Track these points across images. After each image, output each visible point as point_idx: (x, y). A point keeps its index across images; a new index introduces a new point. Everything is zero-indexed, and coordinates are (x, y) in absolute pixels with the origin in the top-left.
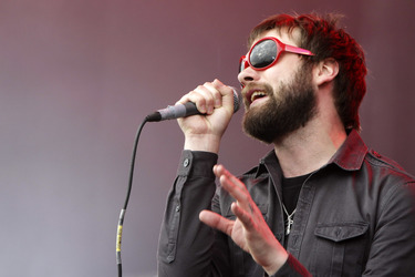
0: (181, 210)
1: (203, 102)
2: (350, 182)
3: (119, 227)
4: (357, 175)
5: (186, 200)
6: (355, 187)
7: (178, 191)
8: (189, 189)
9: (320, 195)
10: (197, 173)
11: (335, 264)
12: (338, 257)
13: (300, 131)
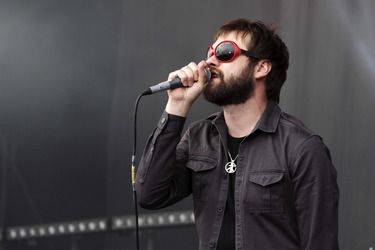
0: (154, 151)
1: (186, 80)
2: (270, 140)
3: (133, 168)
4: (274, 135)
5: (158, 145)
6: (273, 143)
7: (155, 138)
8: (161, 138)
9: (251, 151)
10: (168, 129)
11: (265, 200)
12: (267, 196)
13: (240, 106)
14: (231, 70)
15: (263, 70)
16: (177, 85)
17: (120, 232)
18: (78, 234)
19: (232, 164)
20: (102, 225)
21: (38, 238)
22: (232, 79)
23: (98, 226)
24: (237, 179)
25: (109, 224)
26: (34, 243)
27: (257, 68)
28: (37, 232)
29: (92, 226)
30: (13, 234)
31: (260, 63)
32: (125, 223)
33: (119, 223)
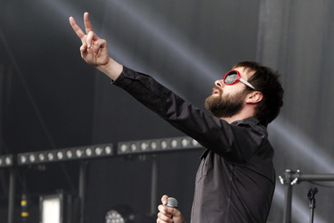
17: (125, 156)
18: (85, 159)
20: (108, 150)
21: (47, 163)
23: (104, 151)
25: (115, 149)
26: (44, 168)
27: (250, 95)
28: (46, 157)
29: (98, 151)
30: (23, 160)
31: (254, 93)
32: (130, 148)
33: (124, 148)
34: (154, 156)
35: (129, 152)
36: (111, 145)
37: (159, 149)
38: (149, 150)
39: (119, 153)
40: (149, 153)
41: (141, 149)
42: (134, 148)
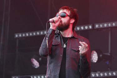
14: (65, 20)
15: (72, 21)
16: (53, 22)
17: (98, 29)
19: (65, 45)
20: (90, 27)
22: (65, 23)
23: (89, 28)
24: (67, 48)
27: (71, 20)
29: (86, 28)
32: (100, 26)
33: (97, 26)
34: (110, 29)
35: (99, 28)
36: (92, 25)
37: (112, 26)
38: (107, 27)
39: (95, 28)
40: (107, 28)
41: (104, 26)
42: (101, 26)
